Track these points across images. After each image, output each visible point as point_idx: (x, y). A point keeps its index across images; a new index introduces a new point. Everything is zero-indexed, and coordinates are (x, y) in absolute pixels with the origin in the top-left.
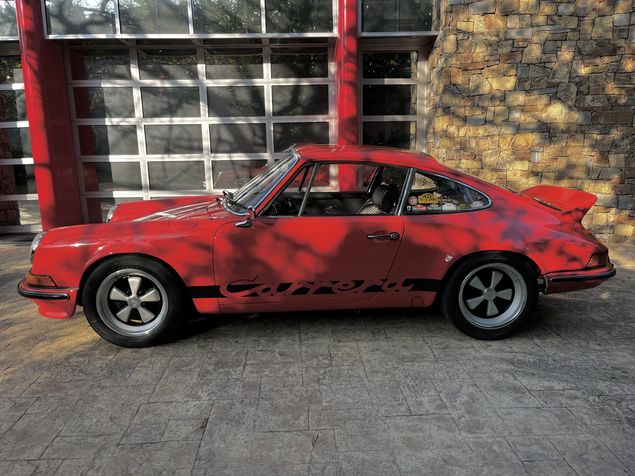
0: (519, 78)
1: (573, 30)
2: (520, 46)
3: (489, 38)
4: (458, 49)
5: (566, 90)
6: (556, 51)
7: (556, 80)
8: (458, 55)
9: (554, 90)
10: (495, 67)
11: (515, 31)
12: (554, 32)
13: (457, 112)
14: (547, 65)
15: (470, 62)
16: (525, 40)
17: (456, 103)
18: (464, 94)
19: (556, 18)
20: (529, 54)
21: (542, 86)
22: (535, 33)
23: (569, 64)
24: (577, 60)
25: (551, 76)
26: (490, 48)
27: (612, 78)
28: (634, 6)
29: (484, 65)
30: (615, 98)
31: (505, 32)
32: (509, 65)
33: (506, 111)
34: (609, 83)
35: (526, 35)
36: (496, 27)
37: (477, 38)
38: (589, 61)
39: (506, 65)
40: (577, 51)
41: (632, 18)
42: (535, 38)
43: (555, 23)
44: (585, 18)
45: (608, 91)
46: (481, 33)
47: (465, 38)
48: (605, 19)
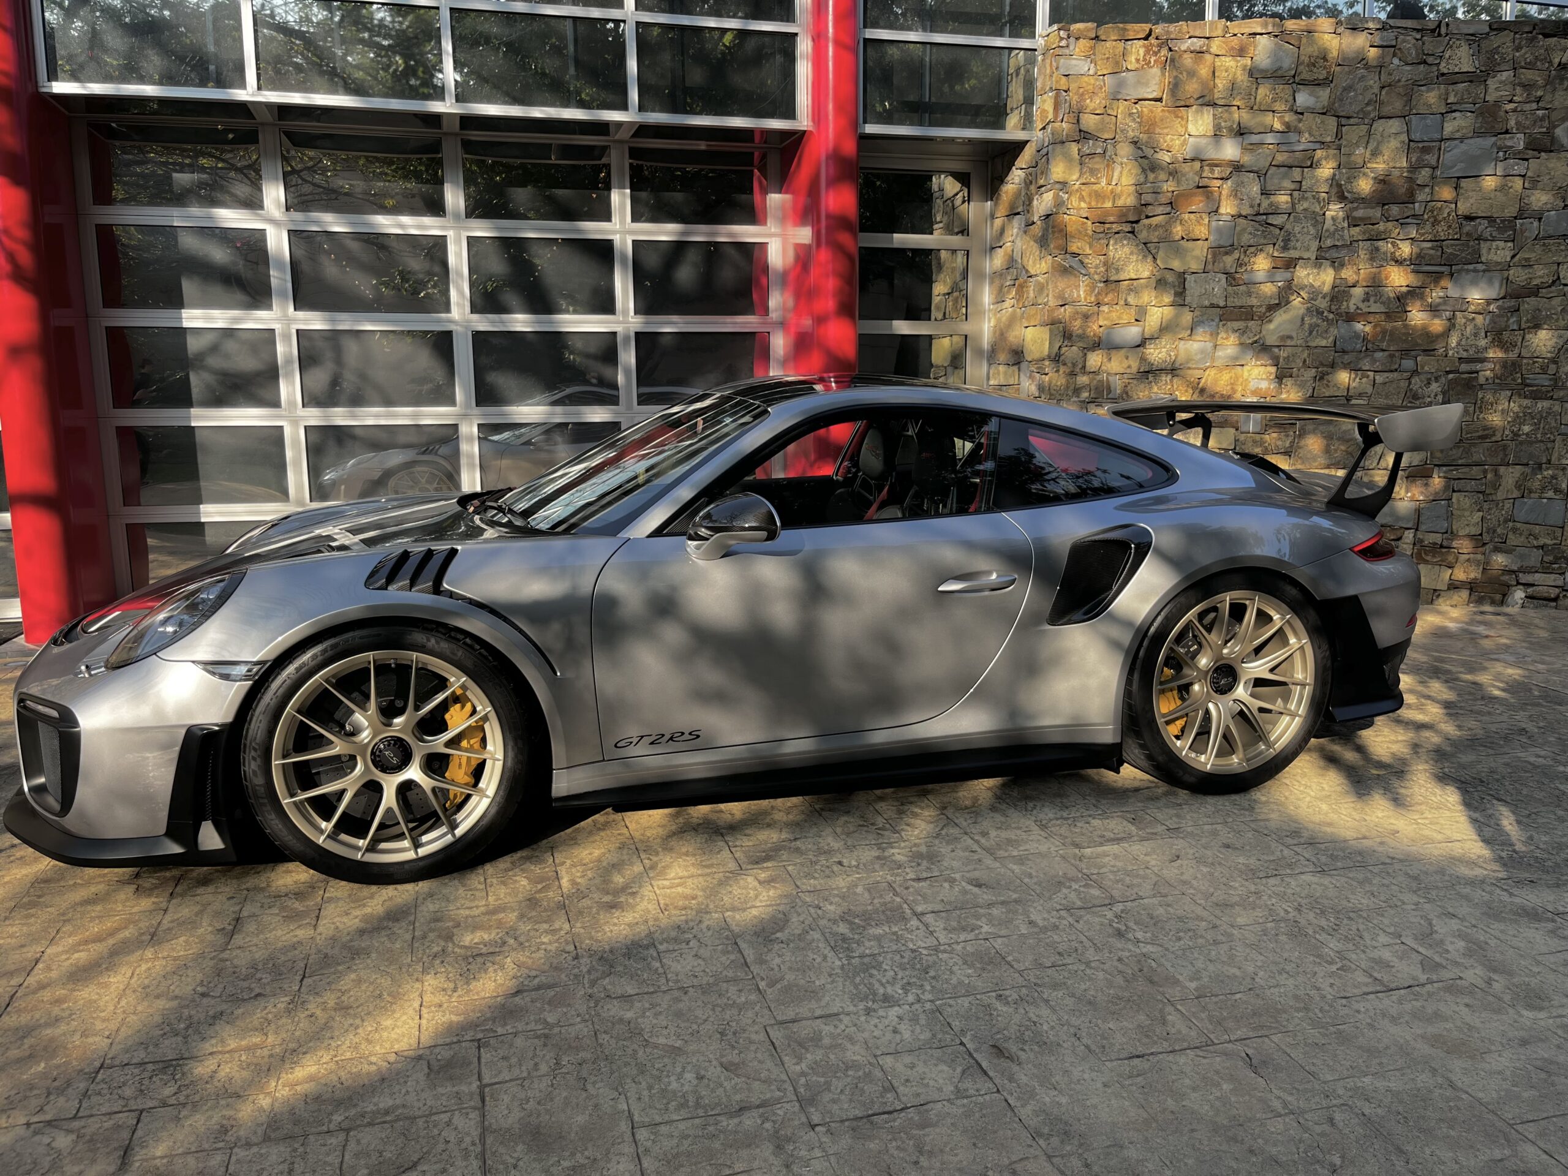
0: (1214, 245)
1: (1327, 145)
2: (1216, 175)
3: (1149, 153)
4: (1081, 174)
6: (1290, 190)
7: (1290, 253)
8: (1083, 187)
9: (1286, 275)
10: (1163, 219)
12: (1286, 148)
14: (1271, 219)
15: (1108, 204)
16: (1226, 163)
18: (1097, 277)
19: (1290, 117)
20: (1235, 193)
21: (1261, 264)
22: (1248, 148)
23: (1317, 219)
24: (1335, 210)
25: (1280, 243)
26: (1151, 176)
27: (1406, 249)
28: (1451, 100)
29: (1140, 213)
30: (1414, 293)
31: (1185, 143)
32: (1192, 216)
33: (1187, 317)
34: (1399, 262)
35: (1230, 150)
36: (1166, 131)
37: (1125, 150)
38: (1360, 213)
39: (1186, 216)
40: (1334, 190)
41: (1446, 125)
42: (1247, 159)
43: (1288, 129)
44: (1352, 121)
45: (1398, 279)
46: (1135, 143)
47: (1099, 151)
48: (1395, 125)
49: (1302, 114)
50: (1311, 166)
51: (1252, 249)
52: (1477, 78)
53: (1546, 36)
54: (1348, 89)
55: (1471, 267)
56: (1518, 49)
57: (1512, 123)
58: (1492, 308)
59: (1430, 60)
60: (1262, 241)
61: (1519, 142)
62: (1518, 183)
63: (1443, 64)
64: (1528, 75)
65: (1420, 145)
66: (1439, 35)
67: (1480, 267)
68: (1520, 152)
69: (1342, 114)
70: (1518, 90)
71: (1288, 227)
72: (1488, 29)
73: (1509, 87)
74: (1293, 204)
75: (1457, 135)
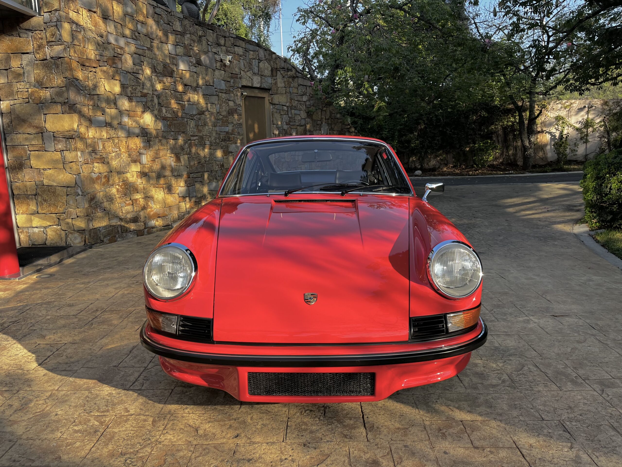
0: (123, 83)
1: (149, 49)
2: (119, 53)
3: (97, 37)
4: (73, 39)
5: (152, 101)
6: (141, 64)
7: (145, 91)
8: (75, 46)
9: (144, 99)
10: (105, 68)
11: (113, 36)
12: (137, 46)
13: (82, 110)
14: (137, 75)
15: (85, 57)
16: (121, 48)
17: (81, 100)
18: (86, 92)
19: (137, 34)
20: (126, 62)
22: (127, 44)
23: (150, 78)
24: (154, 76)
25: (141, 86)
26: (99, 48)
27: (173, 95)
28: (177, 41)
29: (97, 64)
30: (176, 111)
31: (107, 35)
32: (114, 69)
33: (119, 115)
34: (172, 99)
35: (121, 43)
37: (88, 33)
40: (153, 68)
41: (177, 50)
42: (127, 48)
43: (137, 39)
44: (154, 41)
45: (173, 105)
46: (90, 30)
47: (79, 30)
48: (164, 46)
49: (140, 34)
50: (145, 56)
51: (134, 87)
52: (183, 34)
53: (196, 25)
54: (151, 28)
55: (188, 103)
56: (190, 27)
57: (192, 53)
58: (195, 118)
59: (170, 24)
60: (136, 84)
61: (193, 60)
62: (195, 75)
63: (174, 27)
64: (194, 37)
65: (172, 56)
66: (172, 15)
67: (191, 103)
68: (194, 64)
69: (151, 37)
70: (192, 42)
71: (143, 80)
72: (182, 17)
73: (189, 40)
74: (143, 71)
75: (180, 54)
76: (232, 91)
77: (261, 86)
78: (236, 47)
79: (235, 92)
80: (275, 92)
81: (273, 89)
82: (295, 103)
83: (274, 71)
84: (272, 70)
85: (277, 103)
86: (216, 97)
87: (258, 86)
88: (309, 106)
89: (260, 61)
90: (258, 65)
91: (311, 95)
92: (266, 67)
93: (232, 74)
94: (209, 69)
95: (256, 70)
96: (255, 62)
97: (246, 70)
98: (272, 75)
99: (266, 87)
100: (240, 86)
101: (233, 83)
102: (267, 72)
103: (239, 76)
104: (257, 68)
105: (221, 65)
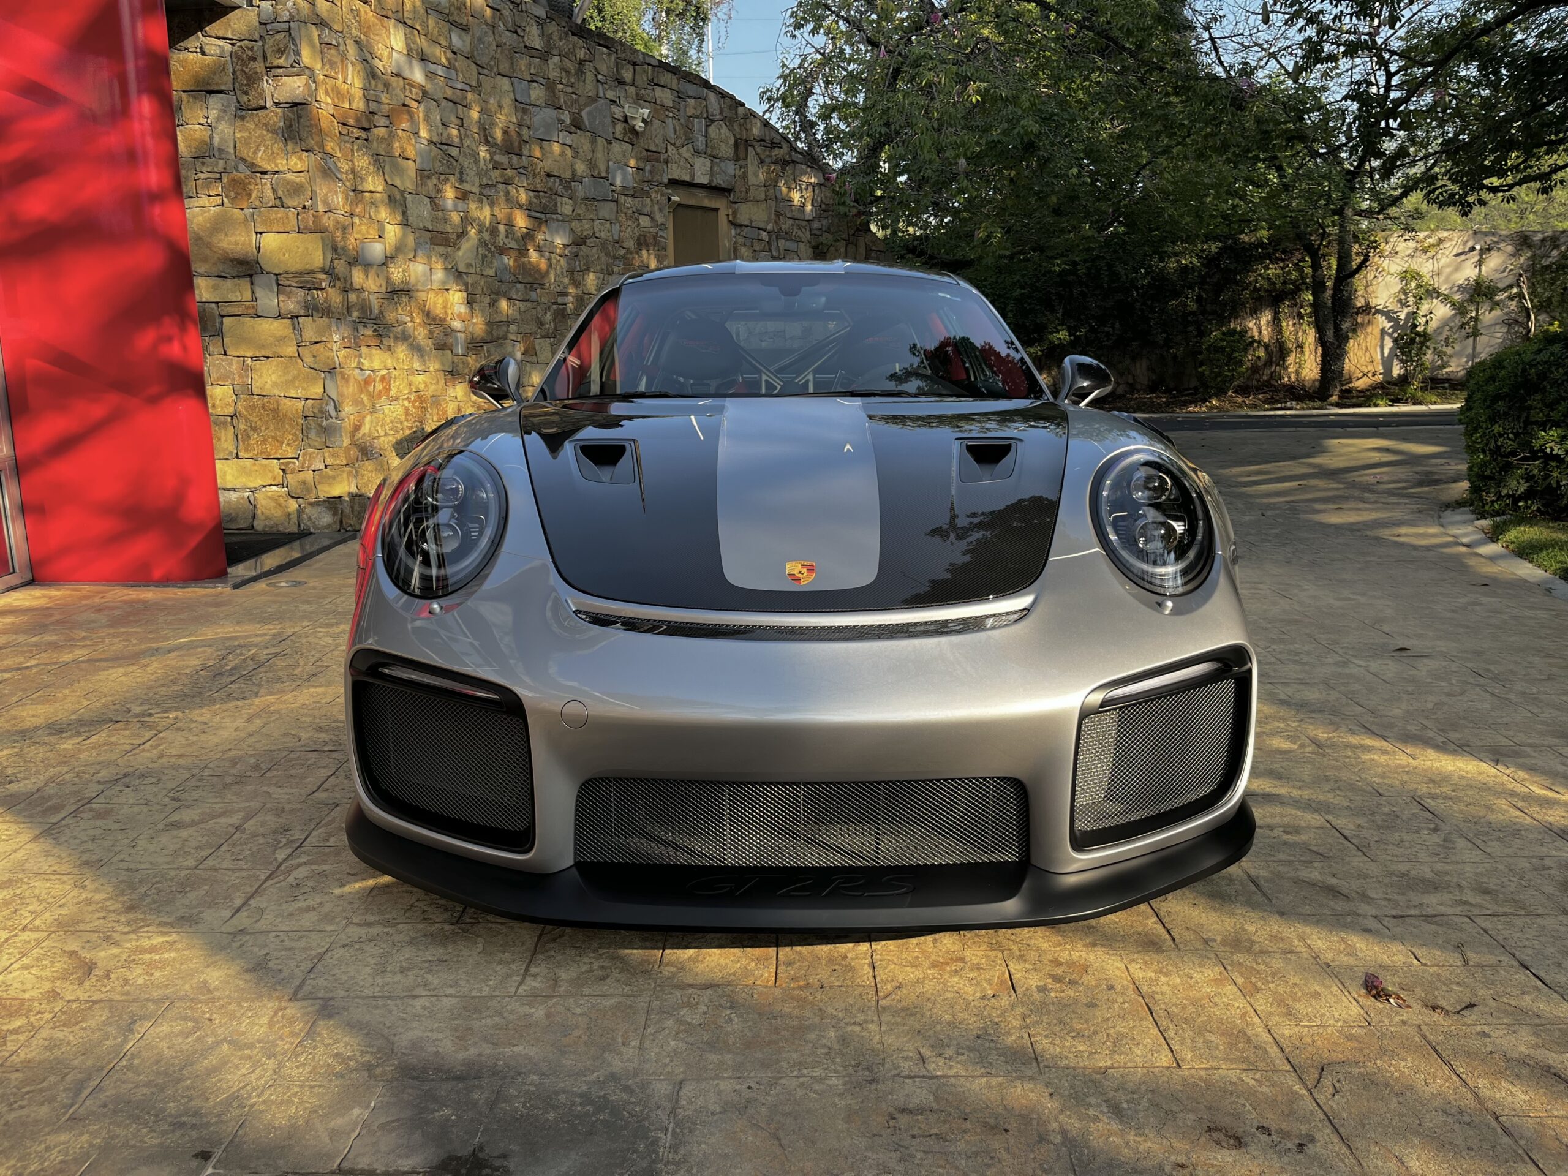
2: (414, 97)
5: (479, 209)
6: (457, 125)
7: (465, 186)
9: (464, 206)
11: (402, 58)
12: (450, 83)
14: (449, 150)
16: (418, 86)
19: (450, 55)
20: (427, 118)
21: (450, 193)
22: (430, 75)
23: (475, 155)
24: (483, 152)
25: (458, 175)
26: (373, 83)
27: (523, 197)
28: (532, 71)
29: (369, 121)
30: (529, 236)
31: (390, 56)
32: (404, 134)
33: (411, 239)
34: (521, 207)
35: (418, 75)
36: (377, 38)
37: (352, 51)
38: (497, 158)
39: (400, 133)
40: (482, 134)
41: (532, 92)
42: (429, 87)
43: (450, 67)
44: (485, 71)
45: (521, 221)
46: (356, 42)
47: (334, 42)
48: (505, 83)
49: (455, 53)
50: (466, 106)
51: (442, 177)
52: (544, 55)
53: (574, 34)
54: (480, 40)
55: (554, 216)
56: (561, 39)
57: (562, 101)
58: (567, 252)
59: (519, 30)
60: (448, 171)
61: (566, 117)
62: (569, 152)
63: (526, 38)
64: (568, 64)
65: (522, 106)
66: (521, 11)
67: (560, 218)
68: (568, 126)
69: (479, 62)
70: (564, 74)
71: (460, 160)
73: (559, 70)
74: (461, 140)
75: (538, 103)
76: (648, 192)
77: (711, 181)
78: (657, 89)
79: (653, 195)
80: (743, 195)
81: (737, 189)
82: (786, 225)
83: (741, 146)
84: (736, 145)
85: (747, 223)
86: (613, 205)
87: (705, 180)
88: (817, 232)
89: (710, 121)
90: (706, 131)
91: (823, 206)
92: (722, 136)
93: (647, 151)
94: (600, 140)
95: (701, 143)
96: (698, 125)
97: (679, 143)
98: (736, 158)
99: (723, 185)
100: (666, 181)
101: (651, 172)
102: (726, 150)
103: (663, 156)
104: (702, 139)
105: (624, 129)
